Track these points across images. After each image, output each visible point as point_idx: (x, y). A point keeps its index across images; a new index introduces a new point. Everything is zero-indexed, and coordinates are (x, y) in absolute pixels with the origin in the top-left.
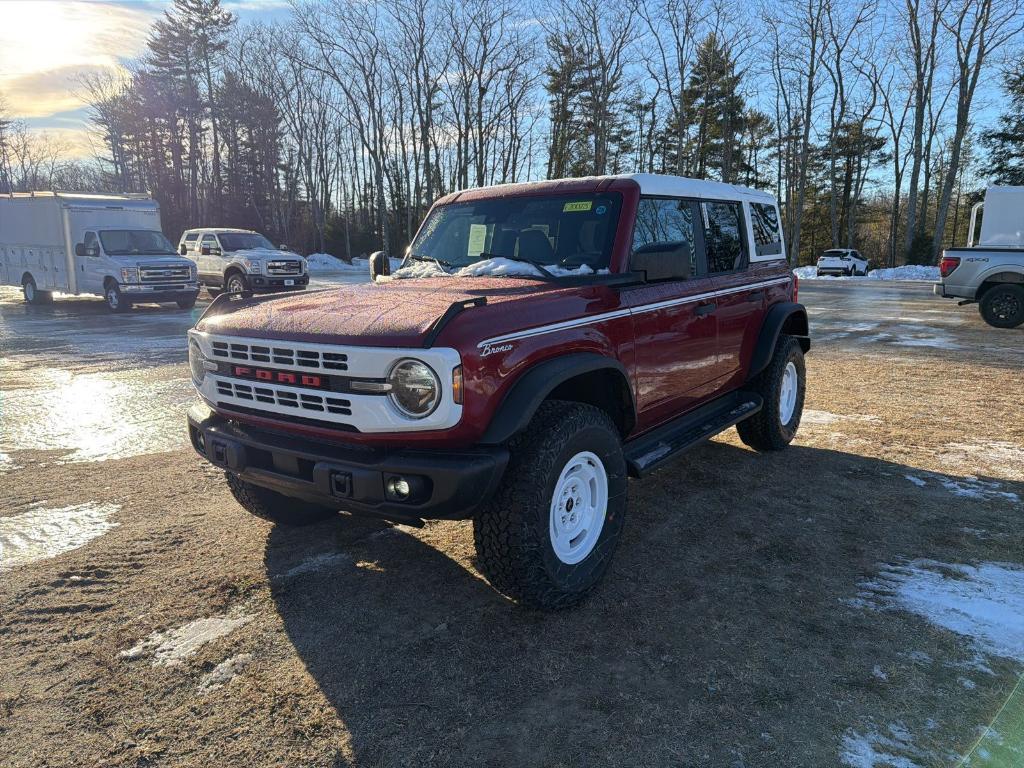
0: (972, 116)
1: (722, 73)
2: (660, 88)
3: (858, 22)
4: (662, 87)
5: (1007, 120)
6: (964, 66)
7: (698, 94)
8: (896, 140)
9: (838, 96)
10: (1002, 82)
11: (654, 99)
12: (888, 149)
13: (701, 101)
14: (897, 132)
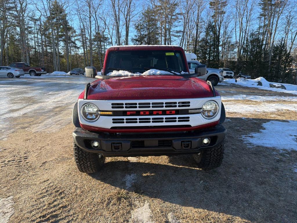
0: (129, 34)
1: (61, 13)
2: (41, 15)
3: (99, 5)
4: (42, 14)
5: (136, 36)
6: (126, 21)
7: (54, 18)
8: (111, 38)
9: (97, 25)
10: (134, 26)
11: (40, 18)
12: (110, 41)
13: (55, 20)
14: (111, 36)
